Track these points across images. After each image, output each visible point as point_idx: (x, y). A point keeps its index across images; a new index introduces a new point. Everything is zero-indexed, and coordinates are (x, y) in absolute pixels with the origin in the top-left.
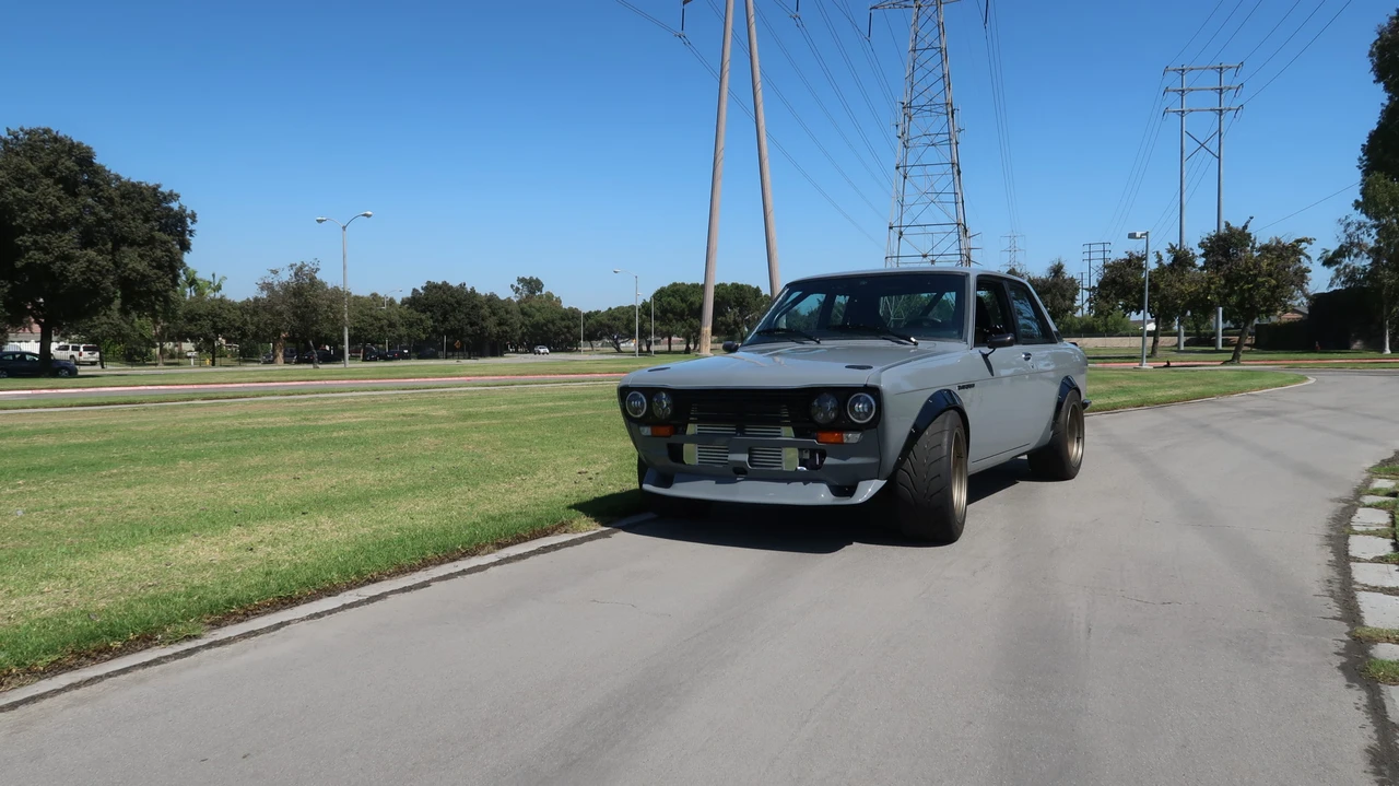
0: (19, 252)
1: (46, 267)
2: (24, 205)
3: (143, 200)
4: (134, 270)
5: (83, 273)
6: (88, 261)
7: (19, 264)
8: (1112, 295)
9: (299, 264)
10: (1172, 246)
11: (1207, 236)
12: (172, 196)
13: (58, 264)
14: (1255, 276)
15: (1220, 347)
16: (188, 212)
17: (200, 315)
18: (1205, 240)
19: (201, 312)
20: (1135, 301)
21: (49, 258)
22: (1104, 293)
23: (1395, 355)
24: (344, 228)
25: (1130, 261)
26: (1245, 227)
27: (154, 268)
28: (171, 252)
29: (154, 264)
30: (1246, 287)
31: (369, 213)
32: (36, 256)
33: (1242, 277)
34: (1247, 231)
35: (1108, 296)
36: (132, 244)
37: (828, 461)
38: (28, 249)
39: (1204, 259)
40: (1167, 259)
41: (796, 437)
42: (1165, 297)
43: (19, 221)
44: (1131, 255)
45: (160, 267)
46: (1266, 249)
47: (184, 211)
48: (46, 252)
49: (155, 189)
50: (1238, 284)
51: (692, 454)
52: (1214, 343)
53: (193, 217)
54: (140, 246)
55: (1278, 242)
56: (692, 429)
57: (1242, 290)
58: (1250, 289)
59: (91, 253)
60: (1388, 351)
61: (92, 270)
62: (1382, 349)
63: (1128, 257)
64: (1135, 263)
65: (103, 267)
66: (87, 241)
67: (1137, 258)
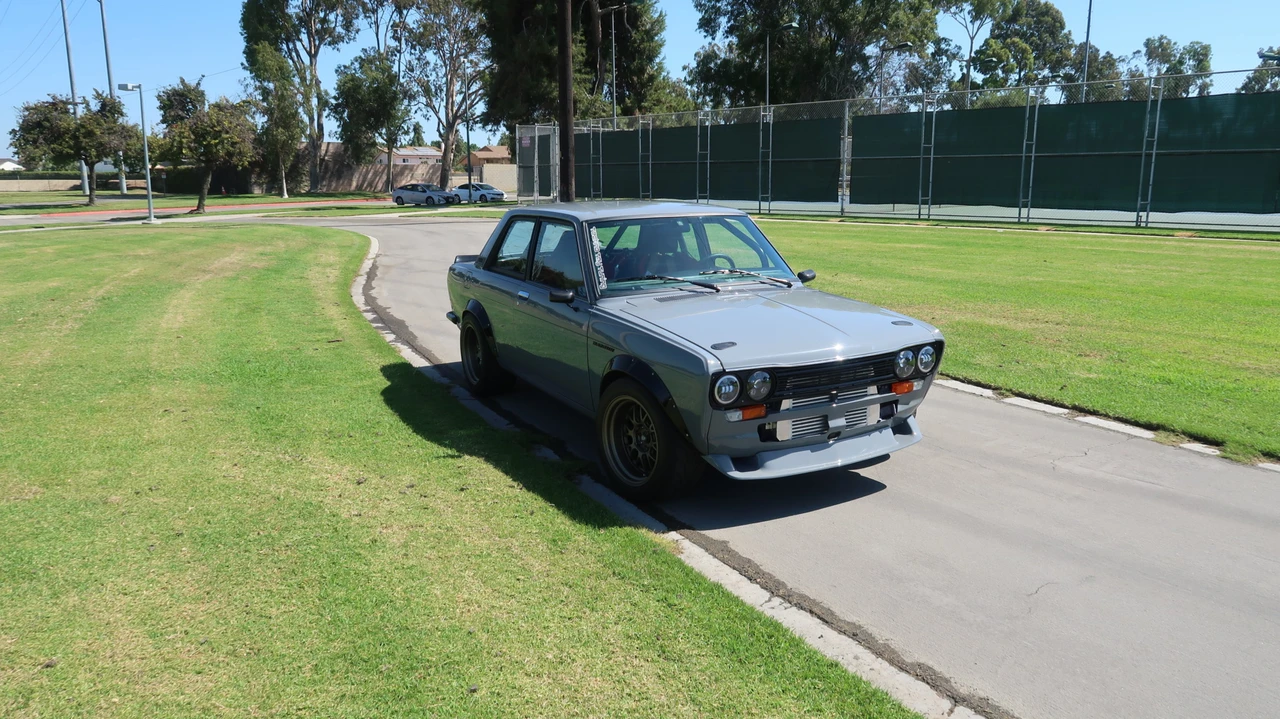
8: (41, 140)
10: (97, 92)
11: (163, 89)
14: (220, 132)
15: (125, 192)
18: (162, 94)
20: (70, 147)
22: (30, 137)
23: (292, 199)
25: (54, 104)
26: (199, 84)
30: (213, 142)
33: (208, 133)
34: (201, 88)
35: (35, 142)
37: (900, 408)
39: (162, 112)
40: (95, 106)
41: (879, 393)
42: (101, 144)
44: (54, 98)
46: (218, 107)
50: (205, 139)
51: (784, 430)
52: (117, 187)
55: (227, 101)
56: (786, 404)
57: (209, 144)
58: (216, 145)
60: (286, 196)
62: (281, 194)
63: (51, 101)
64: (58, 106)
67: (62, 101)
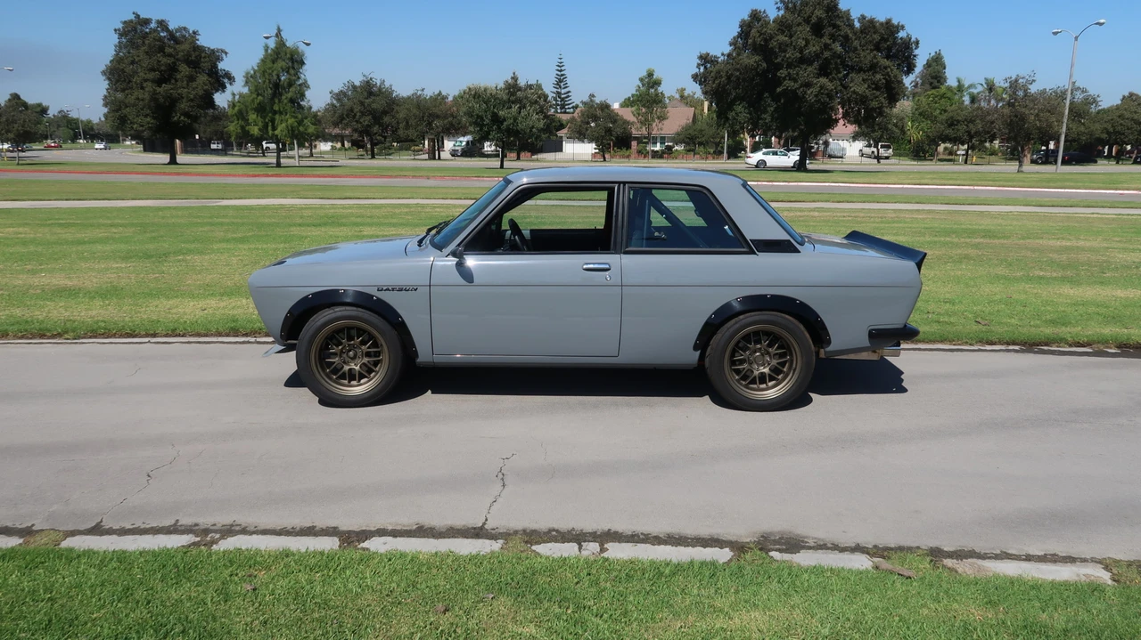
0: (779, 82)
1: (794, 92)
2: (783, 47)
3: (875, 33)
4: (854, 92)
5: (816, 96)
6: (821, 86)
7: (779, 90)
9: (1013, 78)
12: (901, 27)
13: (801, 89)
16: (913, 39)
17: (958, 121)
19: (960, 118)
21: (796, 86)
24: (1076, 38)
27: (873, 89)
28: (889, 76)
29: (873, 86)
31: (1102, 21)
32: (788, 84)
36: (860, 70)
38: (784, 79)
43: (779, 60)
45: (877, 88)
47: (910, 39)
48: (795, 81)
49: (888, 22)
53: (917, 43)
54: (865, 72)
59: (823, 80)
61: (822, 94)
65: (832, 90)
66: (824, 71)
